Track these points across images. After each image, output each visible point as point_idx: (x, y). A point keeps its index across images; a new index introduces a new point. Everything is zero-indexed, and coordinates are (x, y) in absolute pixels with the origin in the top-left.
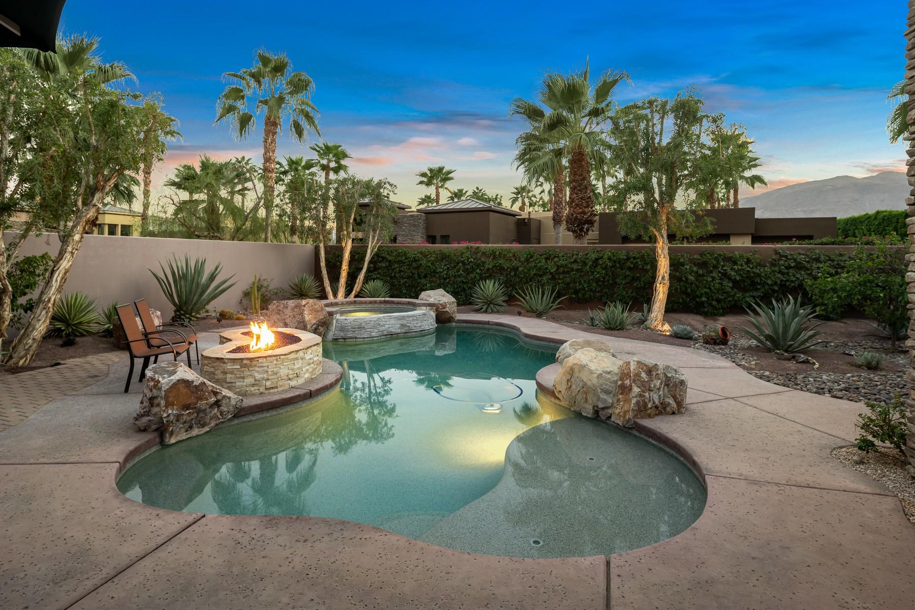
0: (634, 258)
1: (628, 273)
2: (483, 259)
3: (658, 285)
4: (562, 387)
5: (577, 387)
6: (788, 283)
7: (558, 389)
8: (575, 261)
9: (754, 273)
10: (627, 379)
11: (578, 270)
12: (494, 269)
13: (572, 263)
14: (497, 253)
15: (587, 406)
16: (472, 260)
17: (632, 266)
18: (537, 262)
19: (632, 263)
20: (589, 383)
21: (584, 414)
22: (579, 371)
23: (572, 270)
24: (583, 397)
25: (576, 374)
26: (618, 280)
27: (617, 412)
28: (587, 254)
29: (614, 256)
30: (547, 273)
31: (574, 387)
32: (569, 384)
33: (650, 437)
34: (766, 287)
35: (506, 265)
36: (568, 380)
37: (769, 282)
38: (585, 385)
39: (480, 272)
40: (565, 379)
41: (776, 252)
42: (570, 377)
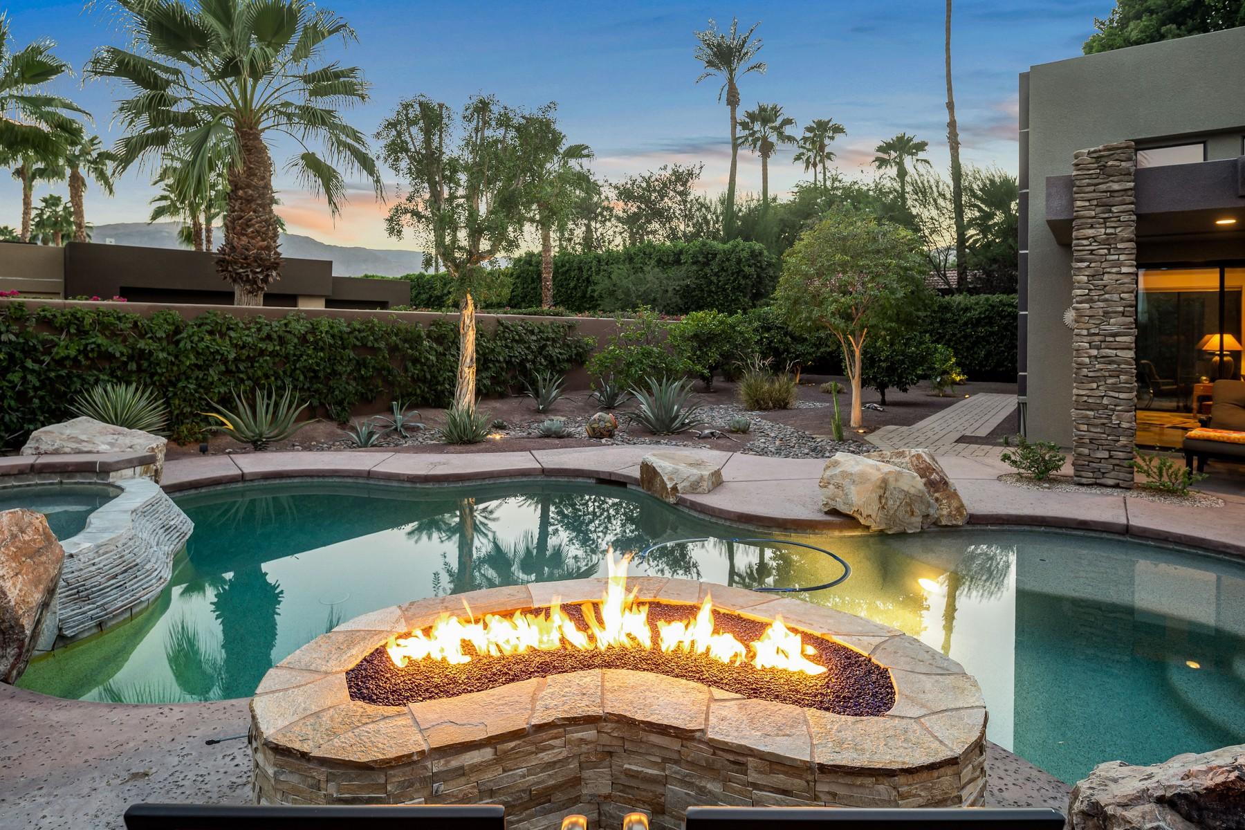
0: (359, 331)
1: (352, 355)
2: (46, 335)
3: (466, 370)
4: (873, 509)
5: (895, 501)
6: (513, 359)
7: (864, 515)
8: (269, 337)
9: (488, 348)
10: (932, 474)
11: (272, 354)
12: (81, 358)
13: (262, 340)
14: (88, 321)
15: (914, 519)
16: (13, 338)
17: (358, 343)
18: (196, 339)
19: (356, 338)
20: (912, 491)
21: (910, 532)
22: (897, 480)
23: (262, 352)
24: (906, 512)
25: (892, 484)
26: (339, 368)
27: (945, 512)
28: (286, 325)
29: (332, 327)
30: (214, 360)
31: (891, 502)
32: (883, 501)
33: (987, 525)
34: (497, 365)
35: (117, 349)
36: (880, 497)
37: (501, 359)
38: (907, 493)
39: (36, 367)
40: (875, 496)
41: (499, 322)
42: (882, 491)
